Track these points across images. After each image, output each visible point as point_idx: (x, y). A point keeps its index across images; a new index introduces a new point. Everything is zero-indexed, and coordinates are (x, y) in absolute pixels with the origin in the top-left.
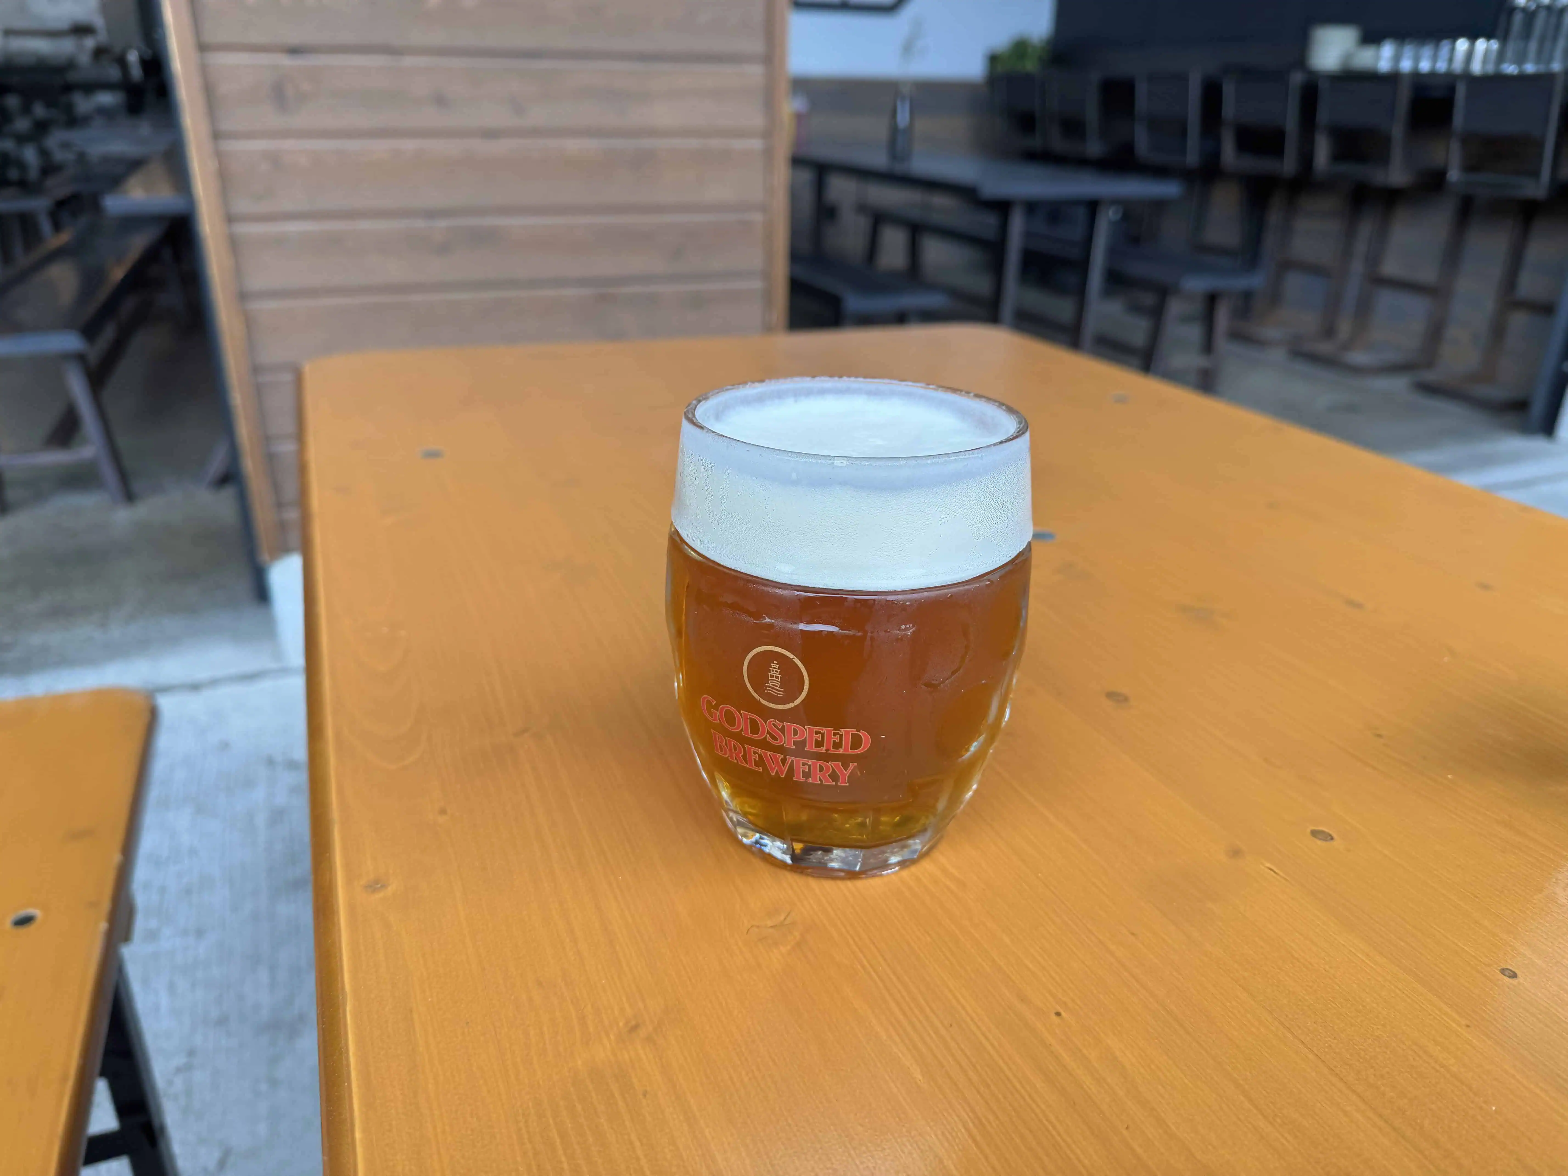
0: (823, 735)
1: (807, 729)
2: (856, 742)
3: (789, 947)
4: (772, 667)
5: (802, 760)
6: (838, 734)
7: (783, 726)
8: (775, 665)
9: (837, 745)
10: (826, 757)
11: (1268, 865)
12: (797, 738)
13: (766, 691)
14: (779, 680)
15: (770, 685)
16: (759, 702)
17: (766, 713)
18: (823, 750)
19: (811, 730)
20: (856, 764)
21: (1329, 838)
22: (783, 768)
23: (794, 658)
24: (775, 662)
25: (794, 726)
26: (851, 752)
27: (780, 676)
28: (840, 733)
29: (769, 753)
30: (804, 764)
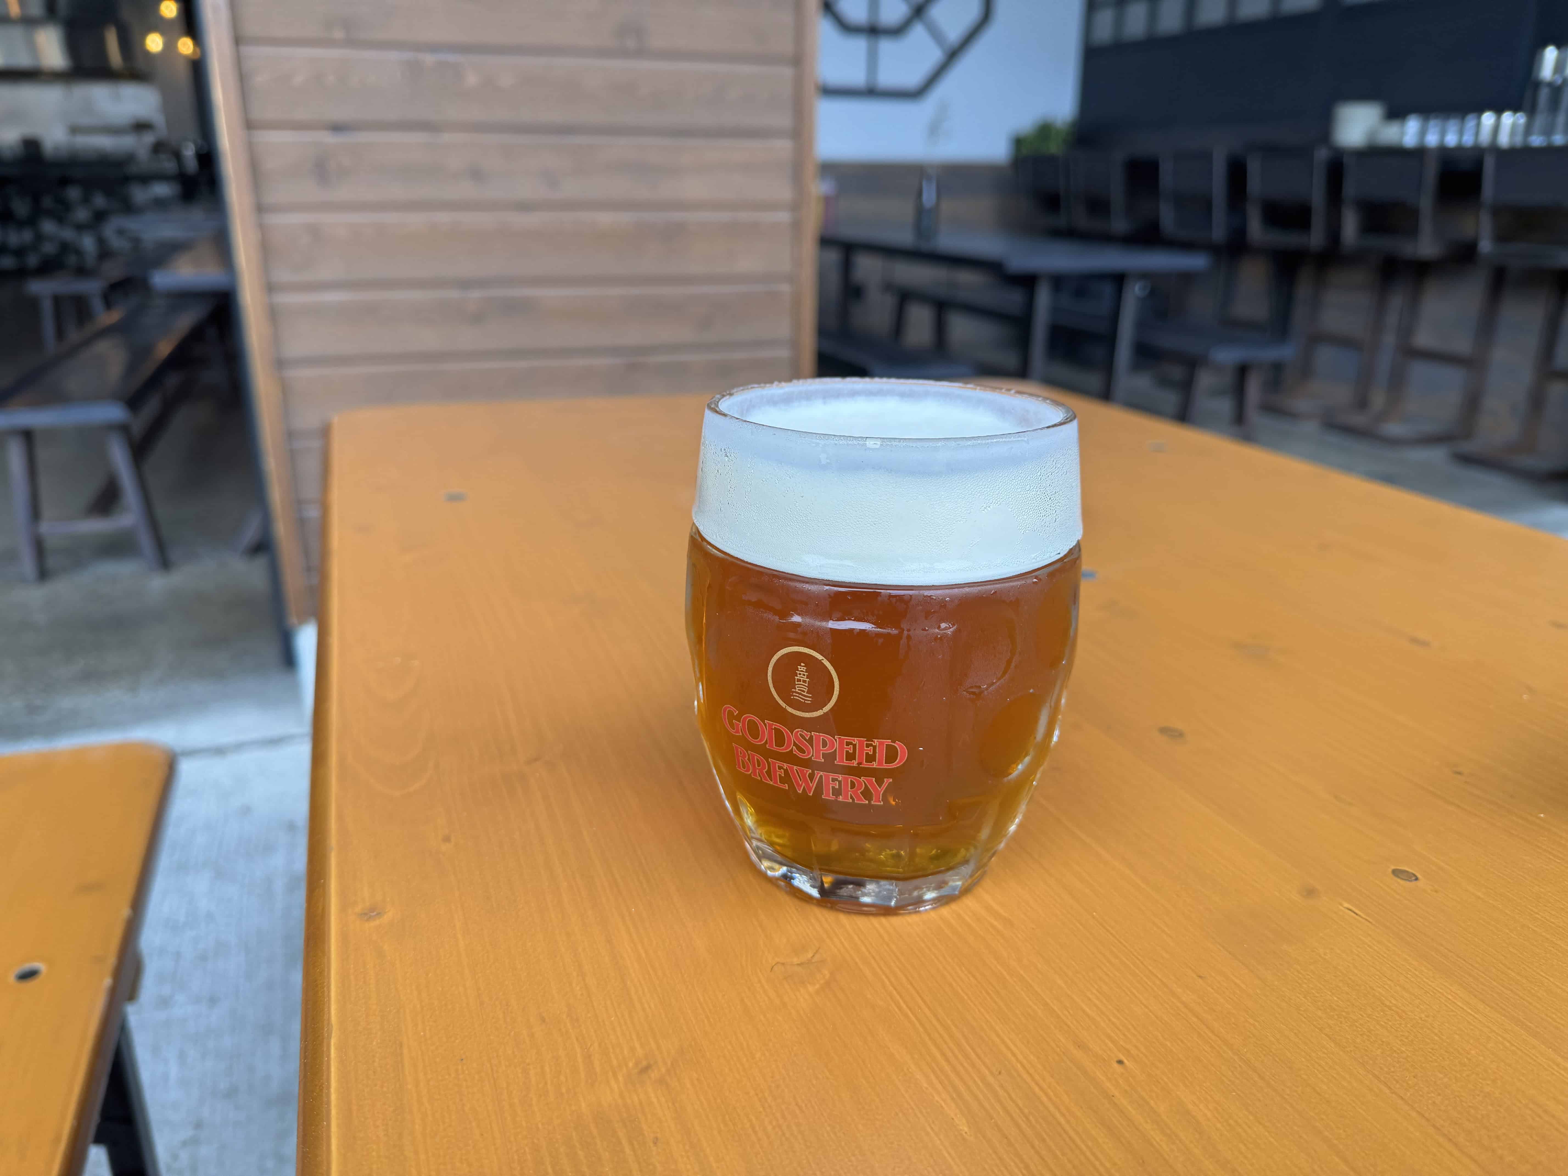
0: (855, 746)
1: (837, 739)
2: (891, 755)
3: (817, 986)
4: (799, 670)
5: (832, 776)
6: (871, 745)
7: (811, 737)
8: (802, 668)
9: (871, 758)
10: (858, 772)
11: (1346, 905)
12: (827, 750)
13: (793, 697)
14: (807, 685)
15: (797, 691)
16: (785, 710)
17: (795, 723)
18: (855, 763)
19: (841, 741)
20: (891, 780)
21: (1414, 878)
22: (811, 785)
23: (823, 660)
24: (802, 664)
25: (823, 736)
26: (886, 766)
27: (808, 680)
28: (874, 744)
29: (795, 767)
30: (833, 780)
